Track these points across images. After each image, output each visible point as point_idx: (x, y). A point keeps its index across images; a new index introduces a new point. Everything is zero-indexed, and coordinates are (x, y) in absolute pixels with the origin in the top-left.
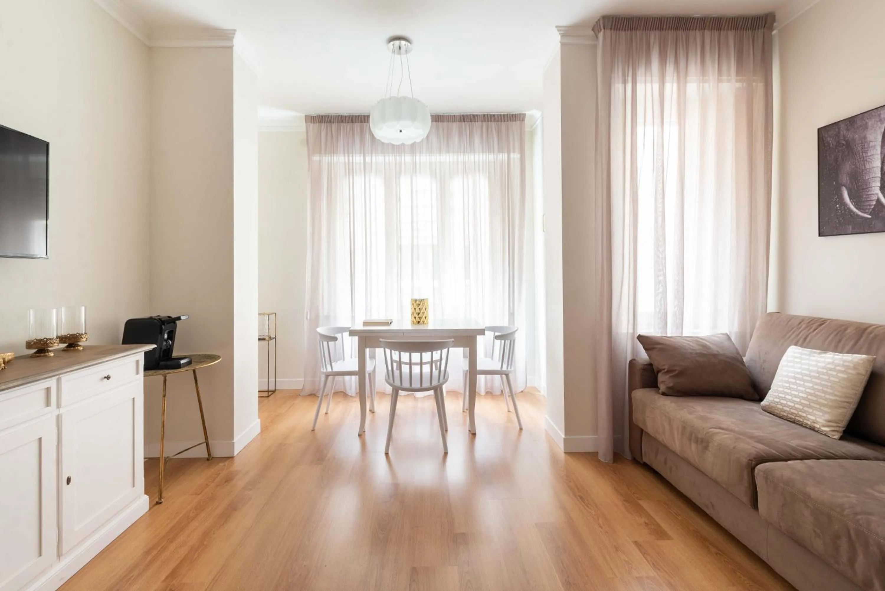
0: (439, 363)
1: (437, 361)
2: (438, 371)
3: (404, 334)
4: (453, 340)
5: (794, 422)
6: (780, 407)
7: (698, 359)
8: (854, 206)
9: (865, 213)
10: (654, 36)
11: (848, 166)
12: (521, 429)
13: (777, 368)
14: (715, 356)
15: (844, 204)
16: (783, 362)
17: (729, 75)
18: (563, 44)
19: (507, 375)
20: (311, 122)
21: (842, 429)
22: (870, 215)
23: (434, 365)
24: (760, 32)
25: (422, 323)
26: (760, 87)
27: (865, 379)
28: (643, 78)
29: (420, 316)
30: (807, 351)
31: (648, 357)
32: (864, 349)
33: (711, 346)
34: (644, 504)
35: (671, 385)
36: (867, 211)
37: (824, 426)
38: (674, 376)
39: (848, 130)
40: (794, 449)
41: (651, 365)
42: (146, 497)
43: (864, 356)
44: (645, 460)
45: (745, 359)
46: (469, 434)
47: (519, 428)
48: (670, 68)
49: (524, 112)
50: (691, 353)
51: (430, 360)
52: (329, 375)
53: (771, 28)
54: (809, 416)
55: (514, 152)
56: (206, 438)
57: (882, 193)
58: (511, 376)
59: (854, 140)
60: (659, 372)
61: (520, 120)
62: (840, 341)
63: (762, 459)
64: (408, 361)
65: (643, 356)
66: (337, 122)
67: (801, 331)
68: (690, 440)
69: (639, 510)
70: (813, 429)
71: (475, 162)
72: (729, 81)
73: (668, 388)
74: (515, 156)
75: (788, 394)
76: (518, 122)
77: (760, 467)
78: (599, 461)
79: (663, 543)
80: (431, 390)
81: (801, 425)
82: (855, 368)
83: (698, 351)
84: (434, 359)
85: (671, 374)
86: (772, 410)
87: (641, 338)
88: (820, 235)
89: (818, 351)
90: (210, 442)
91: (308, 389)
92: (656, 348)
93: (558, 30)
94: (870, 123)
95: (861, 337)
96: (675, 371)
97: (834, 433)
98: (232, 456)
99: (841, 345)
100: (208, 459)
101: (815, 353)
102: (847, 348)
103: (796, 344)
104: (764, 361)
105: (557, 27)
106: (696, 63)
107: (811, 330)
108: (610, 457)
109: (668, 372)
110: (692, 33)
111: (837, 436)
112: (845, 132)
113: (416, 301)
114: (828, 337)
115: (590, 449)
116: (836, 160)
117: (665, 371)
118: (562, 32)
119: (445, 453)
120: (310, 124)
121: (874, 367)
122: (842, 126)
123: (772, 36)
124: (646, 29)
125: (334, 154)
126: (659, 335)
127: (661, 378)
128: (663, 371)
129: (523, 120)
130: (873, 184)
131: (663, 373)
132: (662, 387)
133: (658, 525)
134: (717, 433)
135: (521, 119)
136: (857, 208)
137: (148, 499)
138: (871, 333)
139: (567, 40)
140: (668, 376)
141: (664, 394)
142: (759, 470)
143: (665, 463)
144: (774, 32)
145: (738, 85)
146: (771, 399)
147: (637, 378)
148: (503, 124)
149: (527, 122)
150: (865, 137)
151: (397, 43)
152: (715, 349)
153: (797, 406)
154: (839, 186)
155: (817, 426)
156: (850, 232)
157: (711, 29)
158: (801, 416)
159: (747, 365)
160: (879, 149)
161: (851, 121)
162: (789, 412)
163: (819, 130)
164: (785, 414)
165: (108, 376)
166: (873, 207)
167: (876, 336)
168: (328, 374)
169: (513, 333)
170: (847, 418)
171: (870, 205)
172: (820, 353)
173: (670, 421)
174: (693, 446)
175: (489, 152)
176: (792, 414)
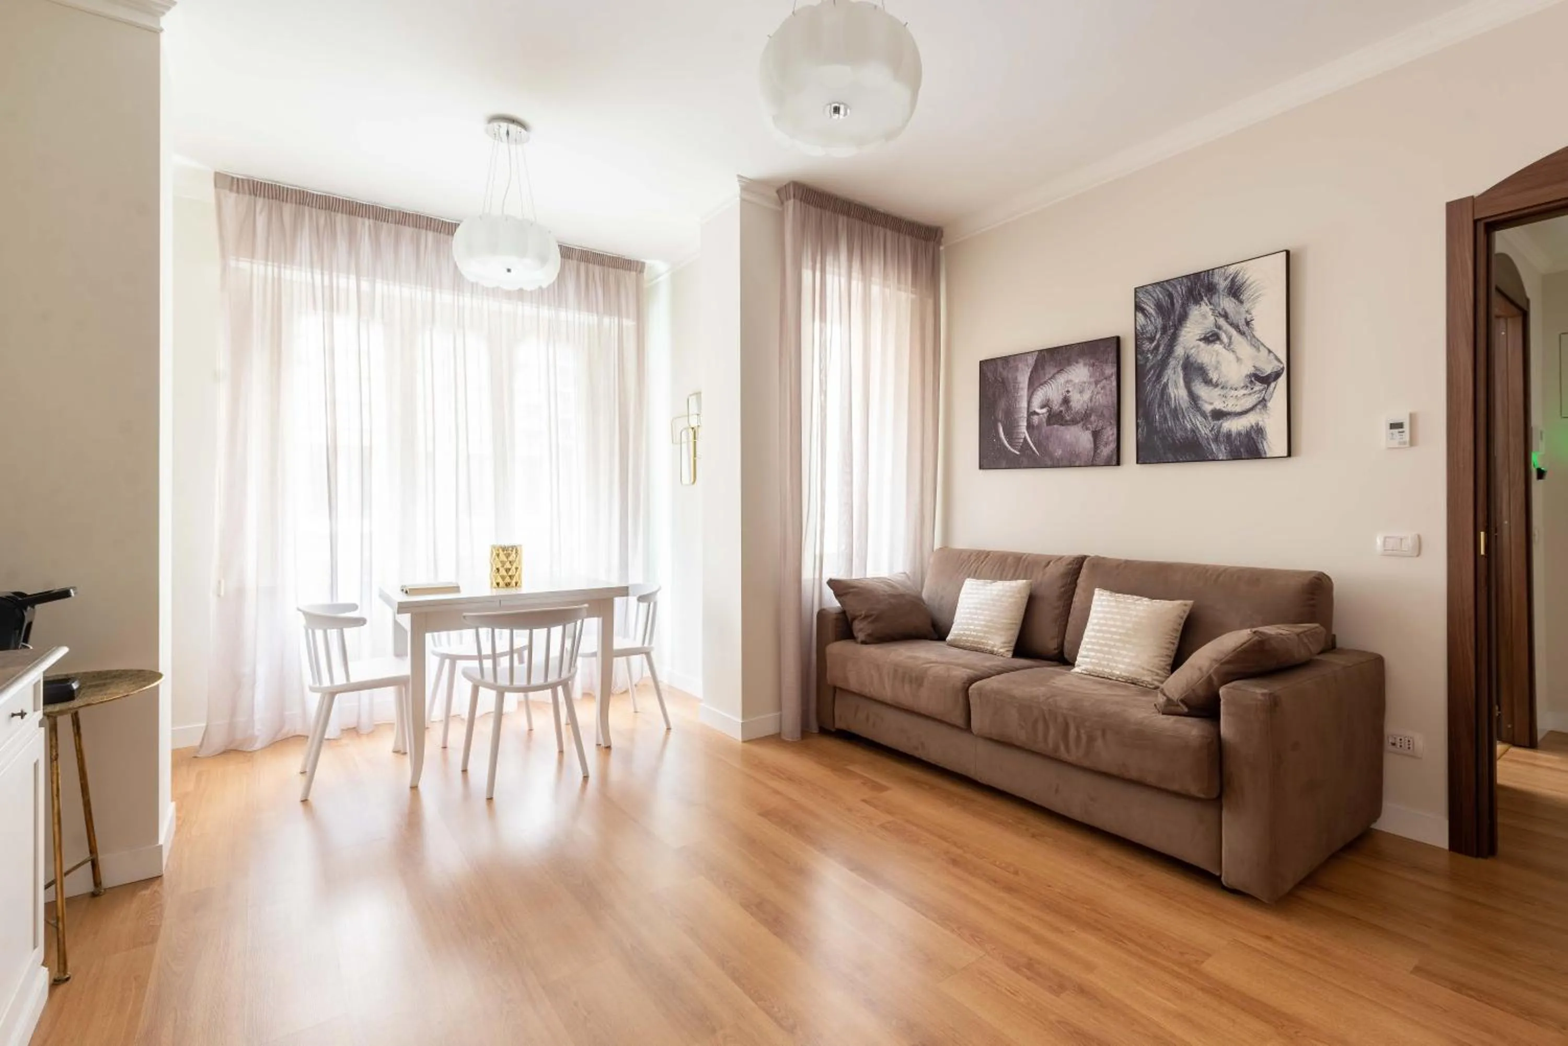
0: (526, 653)
1: (520, 651)
2: (525, 665)
3: (502, 602)
4: (586, 605)
5: (976, 650)
6: (964, 638)
7: (892, 601)
8: (1007, 442)
9: (1015, 449)
10: (842, 220)
11: (1003, 403)
12: (669, 729)
13: (957, 600)
14: (902, 596)
15: (999, 439)
16: (962, 596)
17: (906, 284)
18: (743, 200)
19: (648, 654)
20: (231, 190)
21: (1012, 649)
22: (1019, 451)
23: (516, 656)
24: (931, 244)
25: (514, 585)
26: (930, 302)
27: (1026, 600)
28: (832, 269)
29: (510, 573)
30: (981, 582)
31: (839, 605)
32: (1022, 576)
33: (898, 586)
34: (851, 768)
35: (869, 631)
36: (1017, 448)
37: (1001, 648)
38: (873, 622)
39: (1004, 368)
40: (990, 668)
41: (844, 613)
42: (45, 970)
43: (1024, 581)
44: (840, 724)
45: (924, 595)
46: (598, 750)
47: (665, 727)
48: (856, 265)
49: (643, 260)
50: (884, 595)
51: (507, 649)
52: (337, 693)
53: (939, 243)
54: (990, 642)
55: (628, 317)
56: (93, 850)
57: (1028, 432)
58: (654, 655)
59: (1008, 378)
60: (854, 619)
61: (636, 271)
62: (1004, 570)
63: (972, 680)
64: (475, 653)
65: (833, 603)
66: (296, 203)
67: (972, 564)
68: (903, 681)
69: (850, 774)
70: (992, 653)
71: (567, 321)
72: (905, 291)
73: (869, 635)
74: (629, 323)
75: (971, 624)
76: (633, 274)
77: (974, 686)
78: (787, 742)
79: (886, 794)
80: (547, 688)
81: (983, 652)
82: (1019, 592)
83: (889, 592)
84: (516, 647)
85: (870, 620)
86: (956, 643)
87: (832, 583)
88: (981, 467)
89: (989, 581)
90: (101, 857)
91: (218, 741)
92: (849, 593)
93: (739, 181)
94: (1020, 365)
95: (1018, 565)
96: (871, 616)
97: (1008, 653)
98: (156, 875)
99: (1004, 574)
100: (94, 895)
101: (987, 583)
102: (1010, 575)
103: (968, 577)
104: (942, 598)
105: (739, 176)
106: (879, 264)
107: (980, 563)
108: (798, 734)
109: (866, 617)
110: (876, 229)
111: (1010, 655)
112: (1001, 370)
113: (504, 549)
114: (993, 569)
115: (771, 729)
116: (994, 395)
117: (863, 616)
118: (743, 184)
119: (584, 777)
120: (227, 192)
121: (1031, 589)
122: (999, 362)
123: (939, 250)
124: (835, 211)
125: (285, 264)
126: (848, 578)
127: (857, 626)
128: (860, 618)
129: (641, 271)
130: (1021, 423)
131: (861, 620)
132: (861, 636)
133: (873, 781)
134: (931, 667)
135: (639, 269)
136: (1010, 445)
137: (48, 973)
138: (1025, 560)
139: (748, 197)
140: (865, 623)
141: (864, 643)
142: (973, 689)
143: (868, 718)
144: (942, 248)
145: (914, 296)
146: (956, 632)
147: (830, 630)
148: (612, 271)
149: (646, 275)
150: (1016, 378)
151: (504, 126)
152: (902, 590)
153: (979, 634)
154: (995, 422)
155: (995, 649)
156: (1004, 467)
157: (893, 229)
158: (983, 643)
159: (926, 603)
160: (1026, 390)
161: (1006, 360)
162: (973, 642)
163: (982, 363)
164: (969, 644)
165: (22, 711)
166: (1021, 444)
167: (1029, 563)
168: (335, 691)
169: (654, 594)
170: (1015, 639)
171: (1019, 443)
172: (991, 583)
173: (878, 667)
174: (907, 688)
175: (589, 310)
176: (975, 642)
